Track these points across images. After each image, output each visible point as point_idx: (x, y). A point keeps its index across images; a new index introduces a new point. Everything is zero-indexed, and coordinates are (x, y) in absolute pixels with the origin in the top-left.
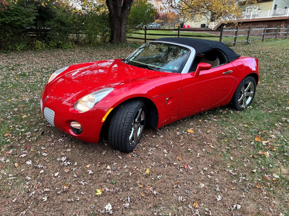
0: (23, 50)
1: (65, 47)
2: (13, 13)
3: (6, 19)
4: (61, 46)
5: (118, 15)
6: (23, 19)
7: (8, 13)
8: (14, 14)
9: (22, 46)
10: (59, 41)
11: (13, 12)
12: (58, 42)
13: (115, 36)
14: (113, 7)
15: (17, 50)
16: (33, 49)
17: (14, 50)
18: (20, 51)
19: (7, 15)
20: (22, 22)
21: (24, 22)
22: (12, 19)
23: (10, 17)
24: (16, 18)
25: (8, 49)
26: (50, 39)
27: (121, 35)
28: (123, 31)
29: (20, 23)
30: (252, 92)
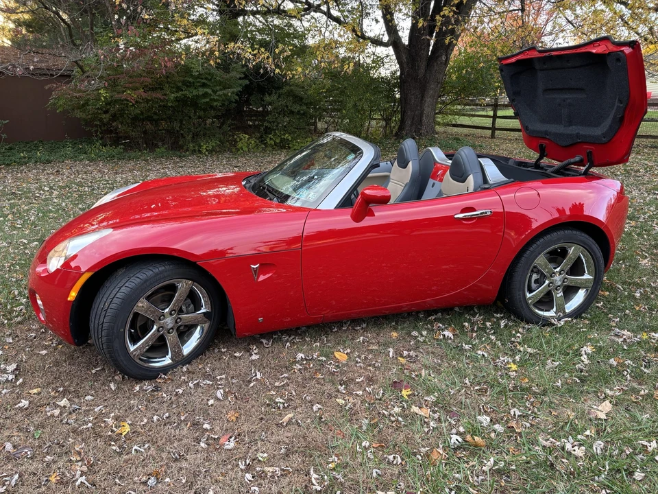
0: (211, 152)
1: (295, 147)
2: (199, 82)
3: (183, 93)
4: (288, 144)
5: (418, 76)
6: (215, 92)
7: (190, 82)
8: (199, 84)
9: (213, 143)
10: (284, 134)
11: (199, 80)
12: (283, 137)
13: (408, 122)
14: (406, 58)
15: (200, 152)
16: (234, 150)
17: (197, 152)
18: (207, 153)
19: (187, 86)
20: (212, 97)
21: (215, 98)
22: (195, 92)
23: (191, 90)
24: (201, 91)
25: (187, 150)
26: (268, 131)
27: (421, 121)
28: (427, 110)
29: (208, 100)
30: (586, 276)
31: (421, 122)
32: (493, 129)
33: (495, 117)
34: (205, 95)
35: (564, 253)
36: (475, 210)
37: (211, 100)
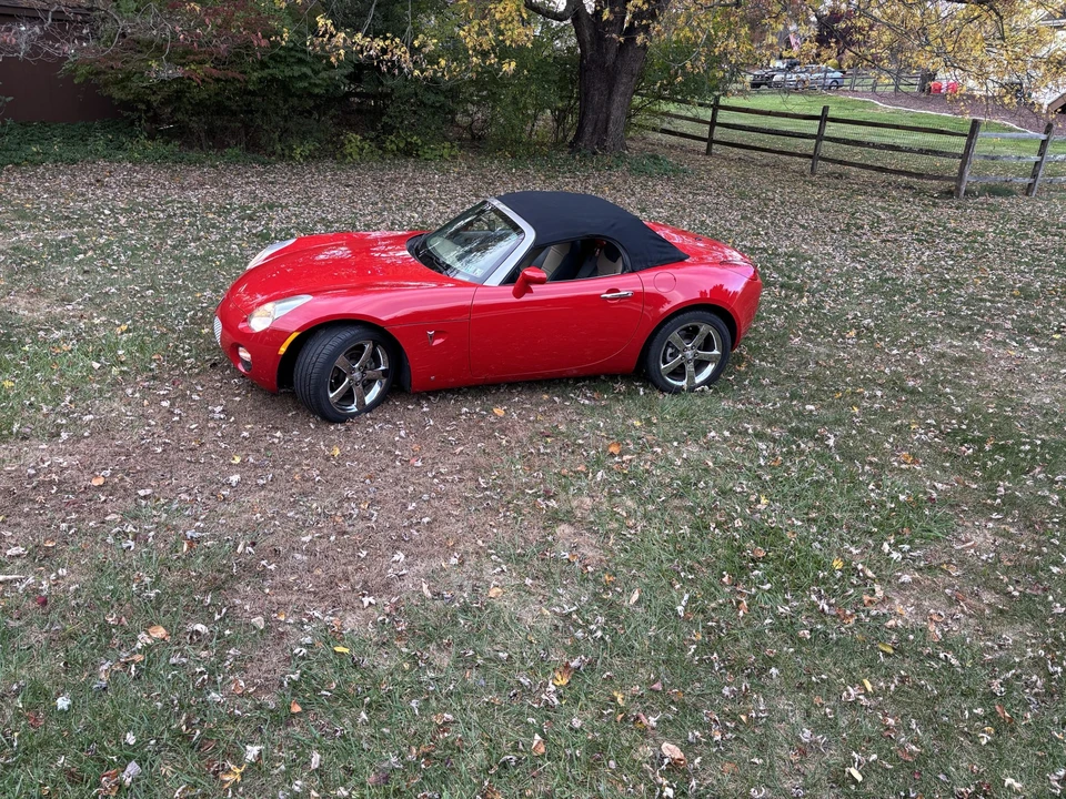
0: (309, 158)
1: (427, 156)
2: (292, 56)
3: (270, 71)
4: (417, 151)
5: (605, 63)
6: (316, 73)
7: (280, 57)
8: (293, 60)
9: (309, 147)
10: (411, 136)
11: (293, 53)
12: (409, 140)
13: (589, 129)
14: (590, 35)
15: (292, 158)
16: (338, 156)
17: (286, 157)
18: (301, 160)
19: (276, 61)
20: (312, 81)
21: (318, 82)
22: (288, 72)
23: (282, 67)
24: (297, 70)
25: (274, 153)
26: (388, 129)
27: (606, 128)
28: (616, 113)
29: (306, 85)
30: (716, 352)
31: (606, 130)
32: (710, 141)
33: (713, 123)
34: (304, 77)
35: (696, 330)
36: (618, 291)
37: (310, 84)
